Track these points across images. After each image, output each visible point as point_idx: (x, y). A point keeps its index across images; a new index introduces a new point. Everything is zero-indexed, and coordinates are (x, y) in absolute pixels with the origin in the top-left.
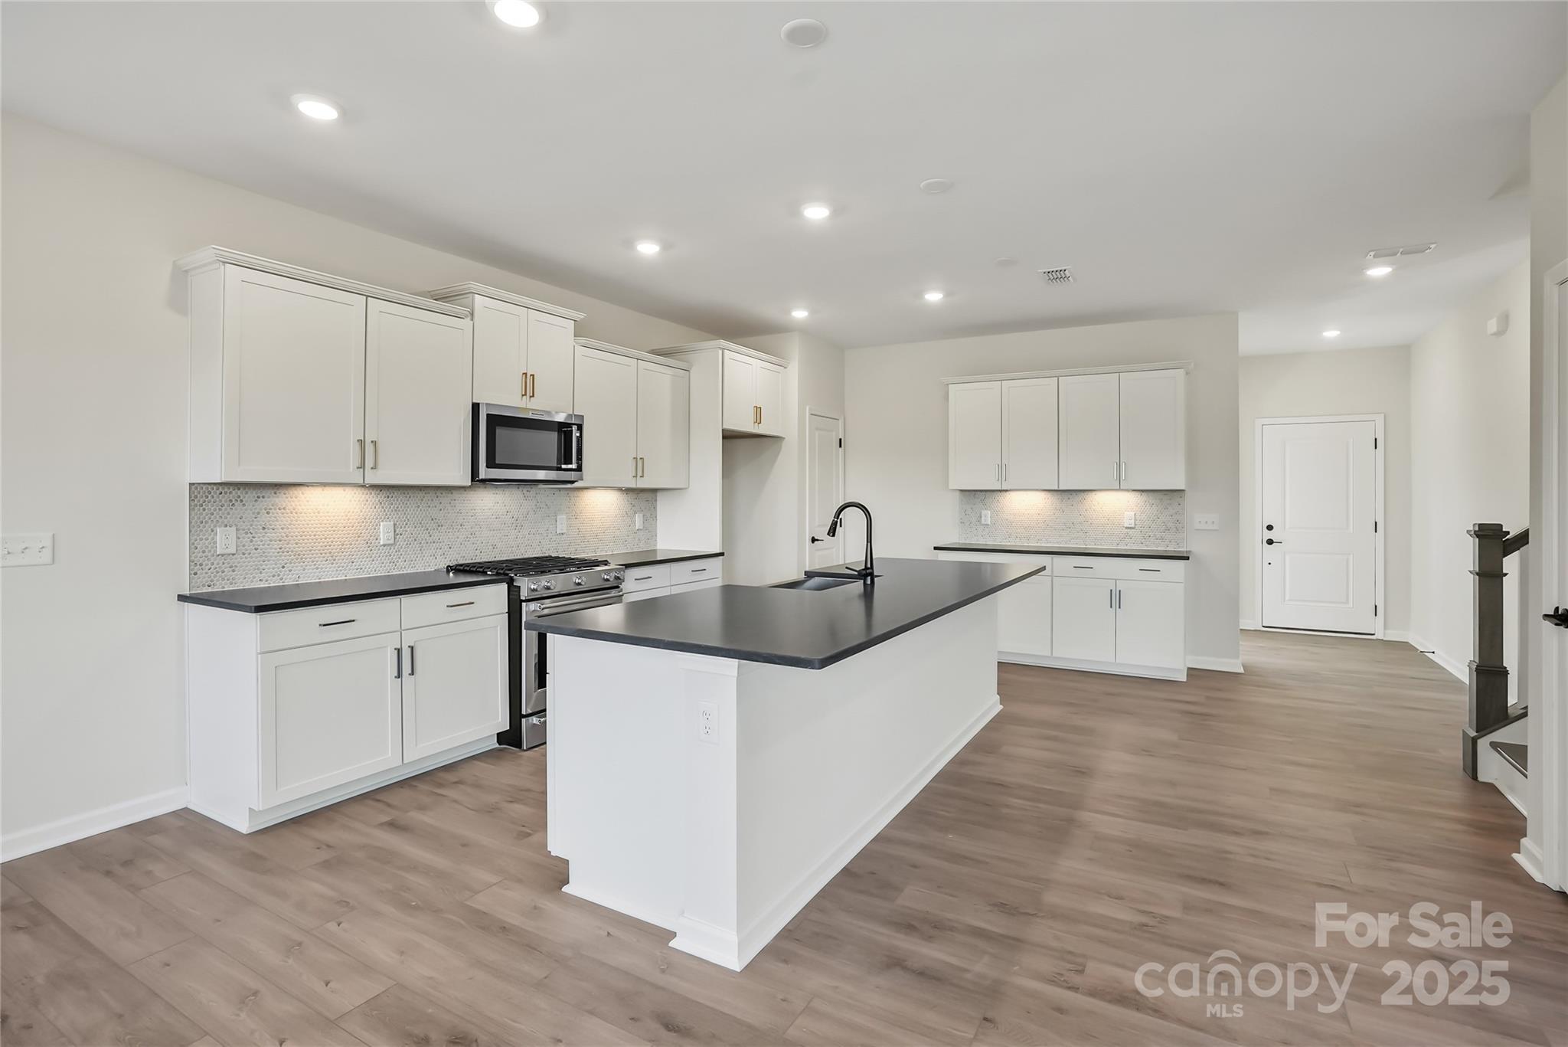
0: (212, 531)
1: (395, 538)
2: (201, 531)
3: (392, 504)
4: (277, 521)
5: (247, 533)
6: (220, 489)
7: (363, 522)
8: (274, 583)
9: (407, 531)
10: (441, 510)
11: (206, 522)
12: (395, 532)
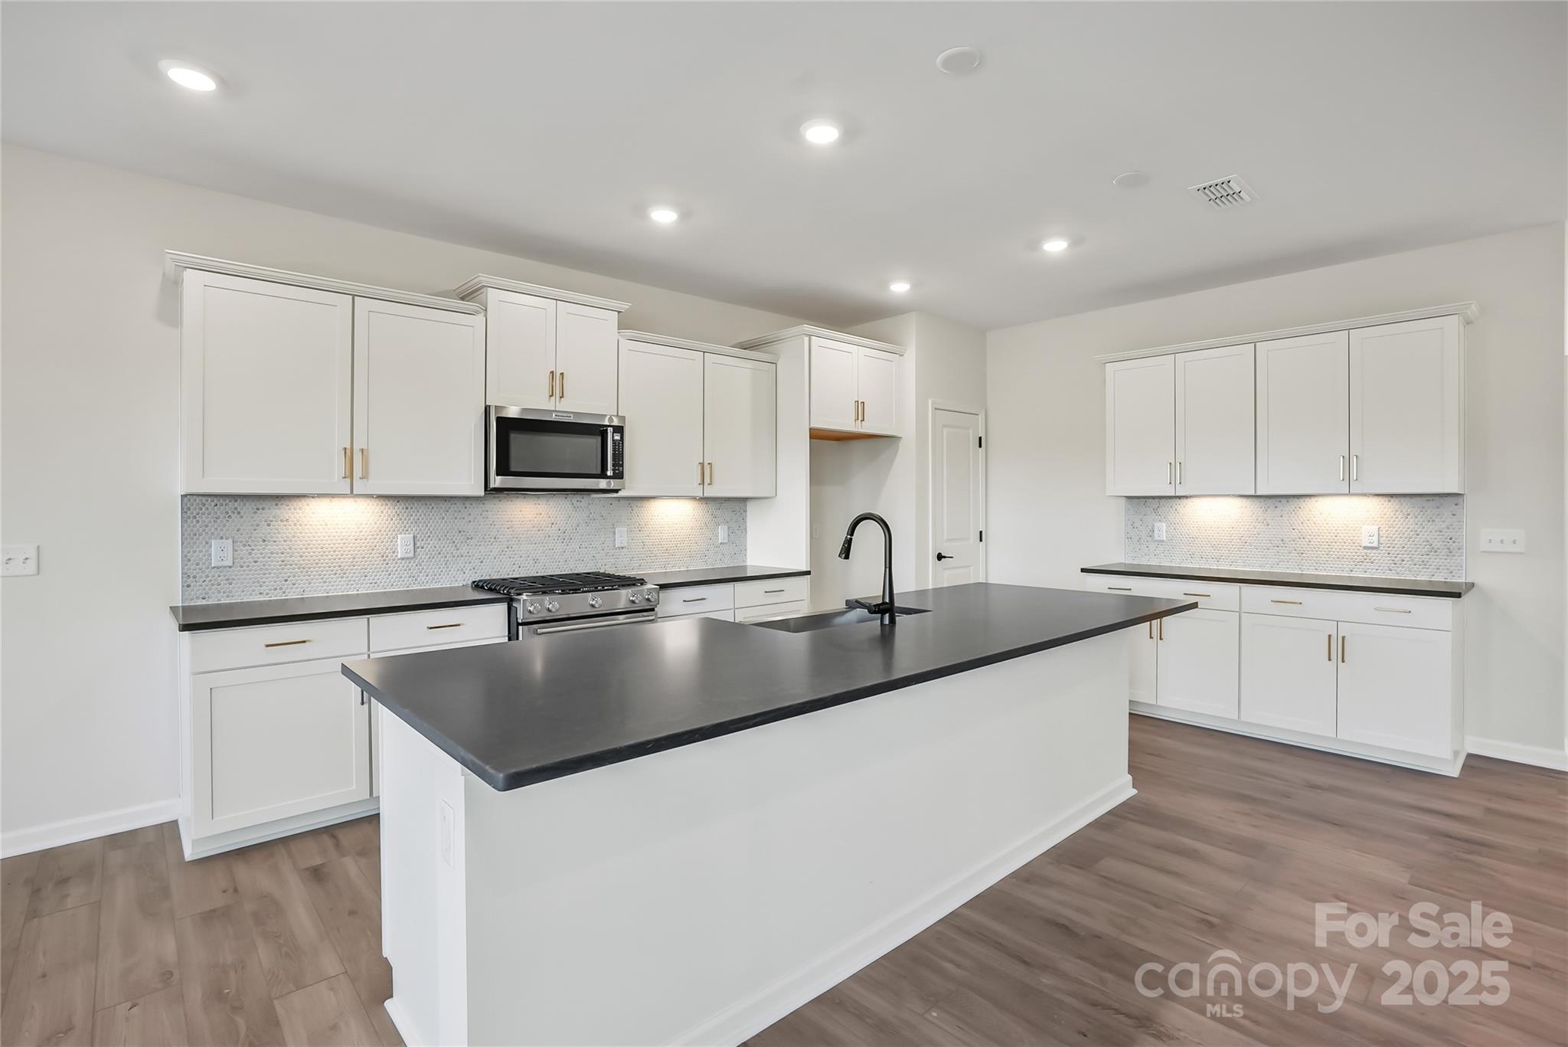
0: (207, 543)
1: (415, 552)
2: (195, 543)
3: (412, 516)
4: (279, 533)
5: (244, 545)
6: (216, 501)
7: (378, 535)
8: (276, 596)
9: (429, 544)
10: (470, 521)
11: (200, 535)
12: (415, 544)
